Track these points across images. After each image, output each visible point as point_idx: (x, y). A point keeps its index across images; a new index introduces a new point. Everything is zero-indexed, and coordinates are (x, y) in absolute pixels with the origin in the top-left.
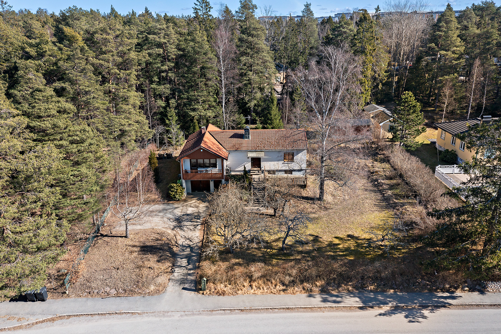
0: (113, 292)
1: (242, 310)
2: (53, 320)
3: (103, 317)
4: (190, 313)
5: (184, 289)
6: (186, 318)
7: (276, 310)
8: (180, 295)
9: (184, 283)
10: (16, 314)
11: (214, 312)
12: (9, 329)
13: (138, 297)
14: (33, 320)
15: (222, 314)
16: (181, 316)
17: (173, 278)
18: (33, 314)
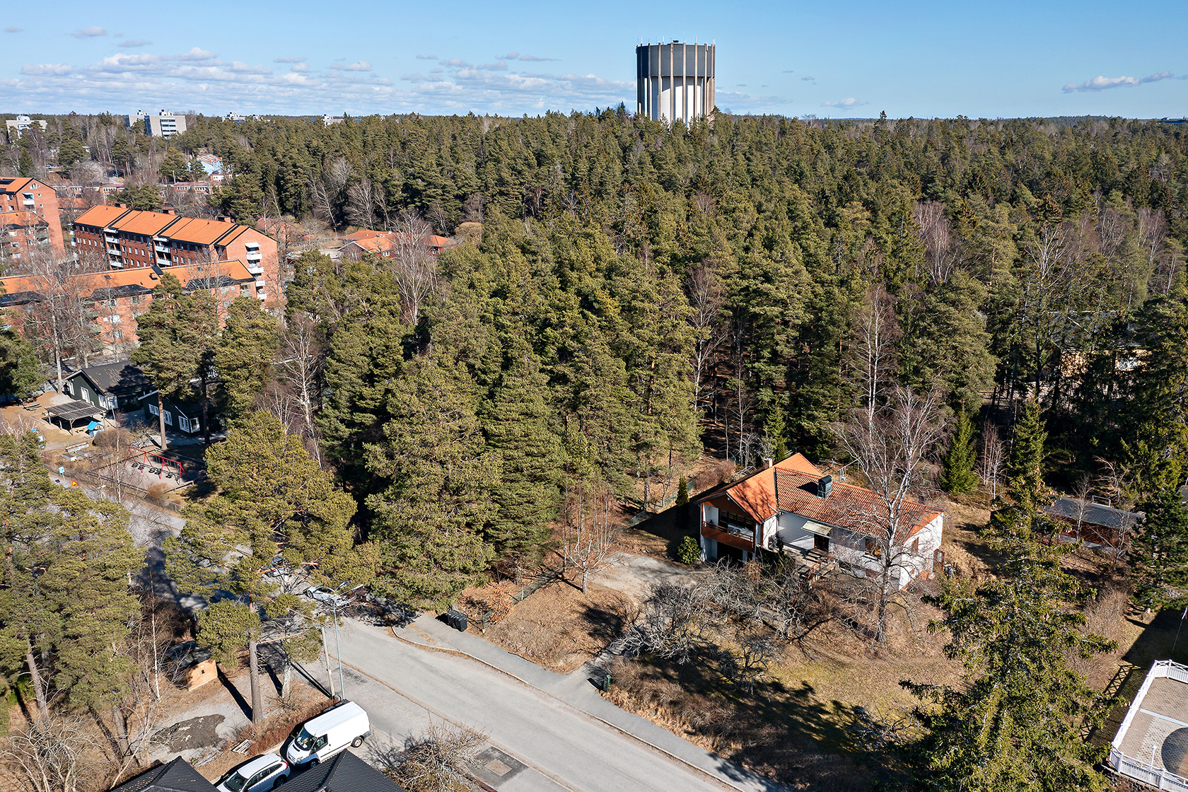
0: (523, 650)
1: (621, 732)
2: (453, 653)
3: (494, 671)
4: (570, 708)
5: (590, 680)
6: (561, 710)
7: (657, 751)
8: (581, 684)
9: (596, 674)
10: (430, 633)
11: (593, 720)
12: (416, 645)
13: (539, 667)
14: (439, 645)
15: (598, 725)
16: (560, 707)
17: (592, 663)
18: (442, 640)
